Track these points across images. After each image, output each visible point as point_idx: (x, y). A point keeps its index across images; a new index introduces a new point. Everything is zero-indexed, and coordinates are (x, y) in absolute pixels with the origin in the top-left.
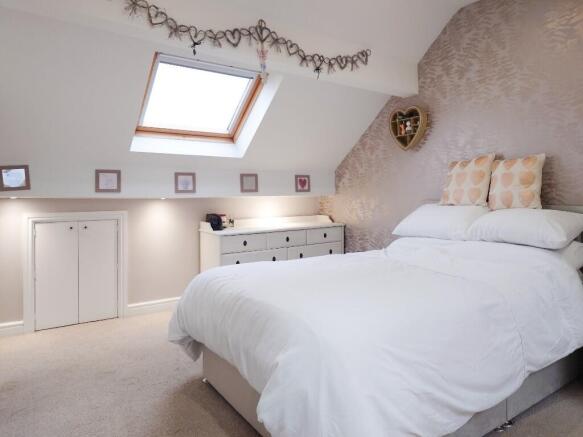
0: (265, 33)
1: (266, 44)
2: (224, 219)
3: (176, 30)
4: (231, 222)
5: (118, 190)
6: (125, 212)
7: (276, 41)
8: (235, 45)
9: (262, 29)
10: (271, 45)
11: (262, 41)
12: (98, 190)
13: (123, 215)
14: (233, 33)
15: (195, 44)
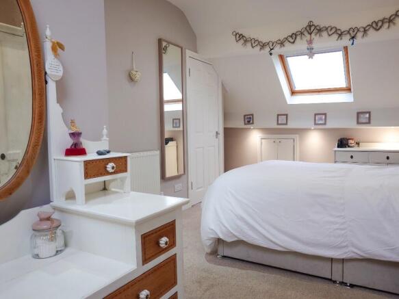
0: (312, 28)
1: (313, 35)
2: (350, 141)
3: (263, 46)
4: (358, 144)
5: (286, 124)
6: (297, 136)
7: (320, 31)
8: (294, 42)
9: (310, 26)
10: (316, 35)
11: (310, 34)
12: (278, 124)
13: (297, 137)
14: (291, 36)
15: (271, 49)
